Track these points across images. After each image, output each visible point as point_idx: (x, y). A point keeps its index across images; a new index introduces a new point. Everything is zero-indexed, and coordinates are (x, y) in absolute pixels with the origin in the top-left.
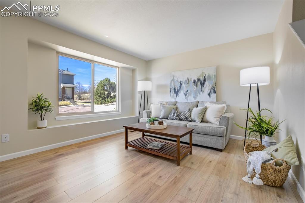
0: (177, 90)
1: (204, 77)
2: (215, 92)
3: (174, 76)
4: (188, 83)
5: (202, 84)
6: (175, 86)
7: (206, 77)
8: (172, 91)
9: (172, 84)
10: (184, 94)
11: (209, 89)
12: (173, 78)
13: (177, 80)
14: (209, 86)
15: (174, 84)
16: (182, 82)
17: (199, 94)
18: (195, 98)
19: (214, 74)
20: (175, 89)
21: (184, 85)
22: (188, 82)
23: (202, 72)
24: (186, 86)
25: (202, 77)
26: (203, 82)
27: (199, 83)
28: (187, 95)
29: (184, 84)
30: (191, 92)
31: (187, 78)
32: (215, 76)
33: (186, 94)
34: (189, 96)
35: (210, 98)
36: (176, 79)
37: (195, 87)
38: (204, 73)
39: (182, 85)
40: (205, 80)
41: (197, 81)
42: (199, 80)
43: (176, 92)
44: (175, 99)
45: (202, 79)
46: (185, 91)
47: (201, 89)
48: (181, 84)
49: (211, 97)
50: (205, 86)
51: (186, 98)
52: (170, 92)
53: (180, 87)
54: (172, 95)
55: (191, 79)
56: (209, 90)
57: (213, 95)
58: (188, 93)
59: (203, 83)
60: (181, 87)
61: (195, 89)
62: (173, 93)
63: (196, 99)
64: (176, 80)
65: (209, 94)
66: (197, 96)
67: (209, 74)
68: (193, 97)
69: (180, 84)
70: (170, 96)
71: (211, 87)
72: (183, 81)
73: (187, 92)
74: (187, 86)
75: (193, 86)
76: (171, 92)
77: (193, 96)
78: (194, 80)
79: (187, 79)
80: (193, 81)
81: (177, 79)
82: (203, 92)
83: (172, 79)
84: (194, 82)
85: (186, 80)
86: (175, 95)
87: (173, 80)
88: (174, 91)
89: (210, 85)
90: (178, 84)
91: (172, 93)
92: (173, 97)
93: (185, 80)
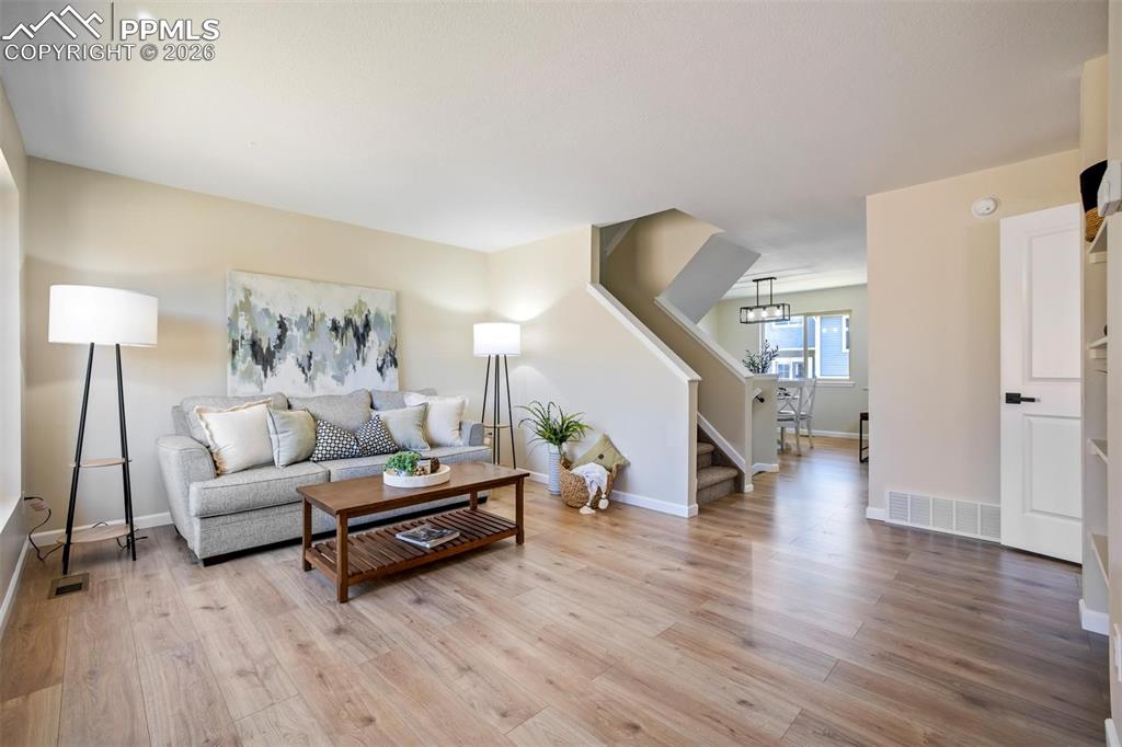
0: (269, 348)
1: (364, 317)
2: (395, 363)
3: (248, 293)
4: (312, 329)
5: (361, 339)
6: (255, 332)
7: (371, 317)
8: (244, 351)
9: (242, 322)
10: (300, 366)
11: (379, 355)
12: (247, 298)
13: (266, 311)
14: (380, 345)
15: (251, 321)
16: (289, 320)
17: (351, 366)
18: (339, 379)
19: (390, 313)
20: (254, 345)
21: (294, 333)
22: (313, 325)
23: (360, 301)
24: (304, 338)
25: (360, 316)
26: (361, 330)
27: (350, 333)
28: (309, 369)
29: (295, 329)
30: (324, 359)
31: (309, 309)
32: (393, 317)
33: (306, 366)
34: (319, 374)
35: (384, 380)
36: (258, 303)
37: (337, 343)
38: (365, 304)
39: (289, 333)
40: (367, 325)
41: (342, 324)
42: (349, 322)
43: (264, 358)
44: (260, 385)
45: (359, 321)
46: (303, 356)
47: (358, 351)
48: (282, 325)
49: (387, 379)
50: (367, 345)
51: (306, 380)
52: (234, 353)
53: (281, 338)
54: (241, 367)
55: (323, 315)
56: (381, 358)
57: (391, 372)
58: (315, 362)
59: (363, 335)
60: (286, 340)
61: (338, 352)
62: (250, 358)
63: (343, 384)
64: (259, 310)
65: (380, 369)
66: (347, 373)
67: (377, 309)
68: (333, 377)
69: (280, 327)
70: (234, 373)
71: (384, 348)
72: (294, 319)
73: (310, 357)
74: (308, 336)
75: (330, 339)
76: (237, 357)
77: (332, 373)
78: (334, 322)
79: (309, 313)
80: (330, 324)
81: (266, 307)
82: (364, 361)
83: (241, 302)
84: (335, 328)
85: (305, 315)
86: (260, 367)
87: (245, 306)
88: (250, 352)
89: (383, 343)
90: (271, 325)
91: (244, 362)
92: (248, 375)
93: (301, 317)
